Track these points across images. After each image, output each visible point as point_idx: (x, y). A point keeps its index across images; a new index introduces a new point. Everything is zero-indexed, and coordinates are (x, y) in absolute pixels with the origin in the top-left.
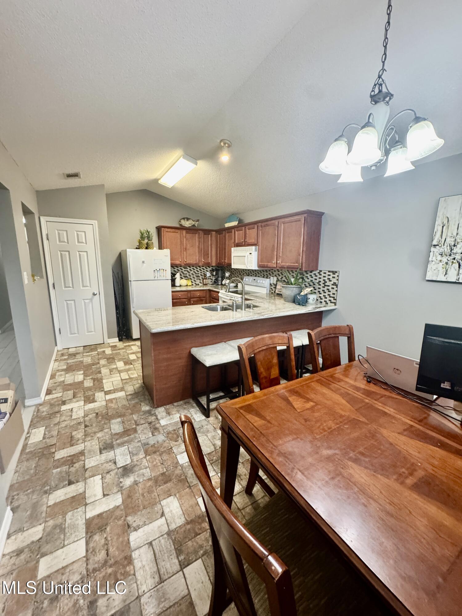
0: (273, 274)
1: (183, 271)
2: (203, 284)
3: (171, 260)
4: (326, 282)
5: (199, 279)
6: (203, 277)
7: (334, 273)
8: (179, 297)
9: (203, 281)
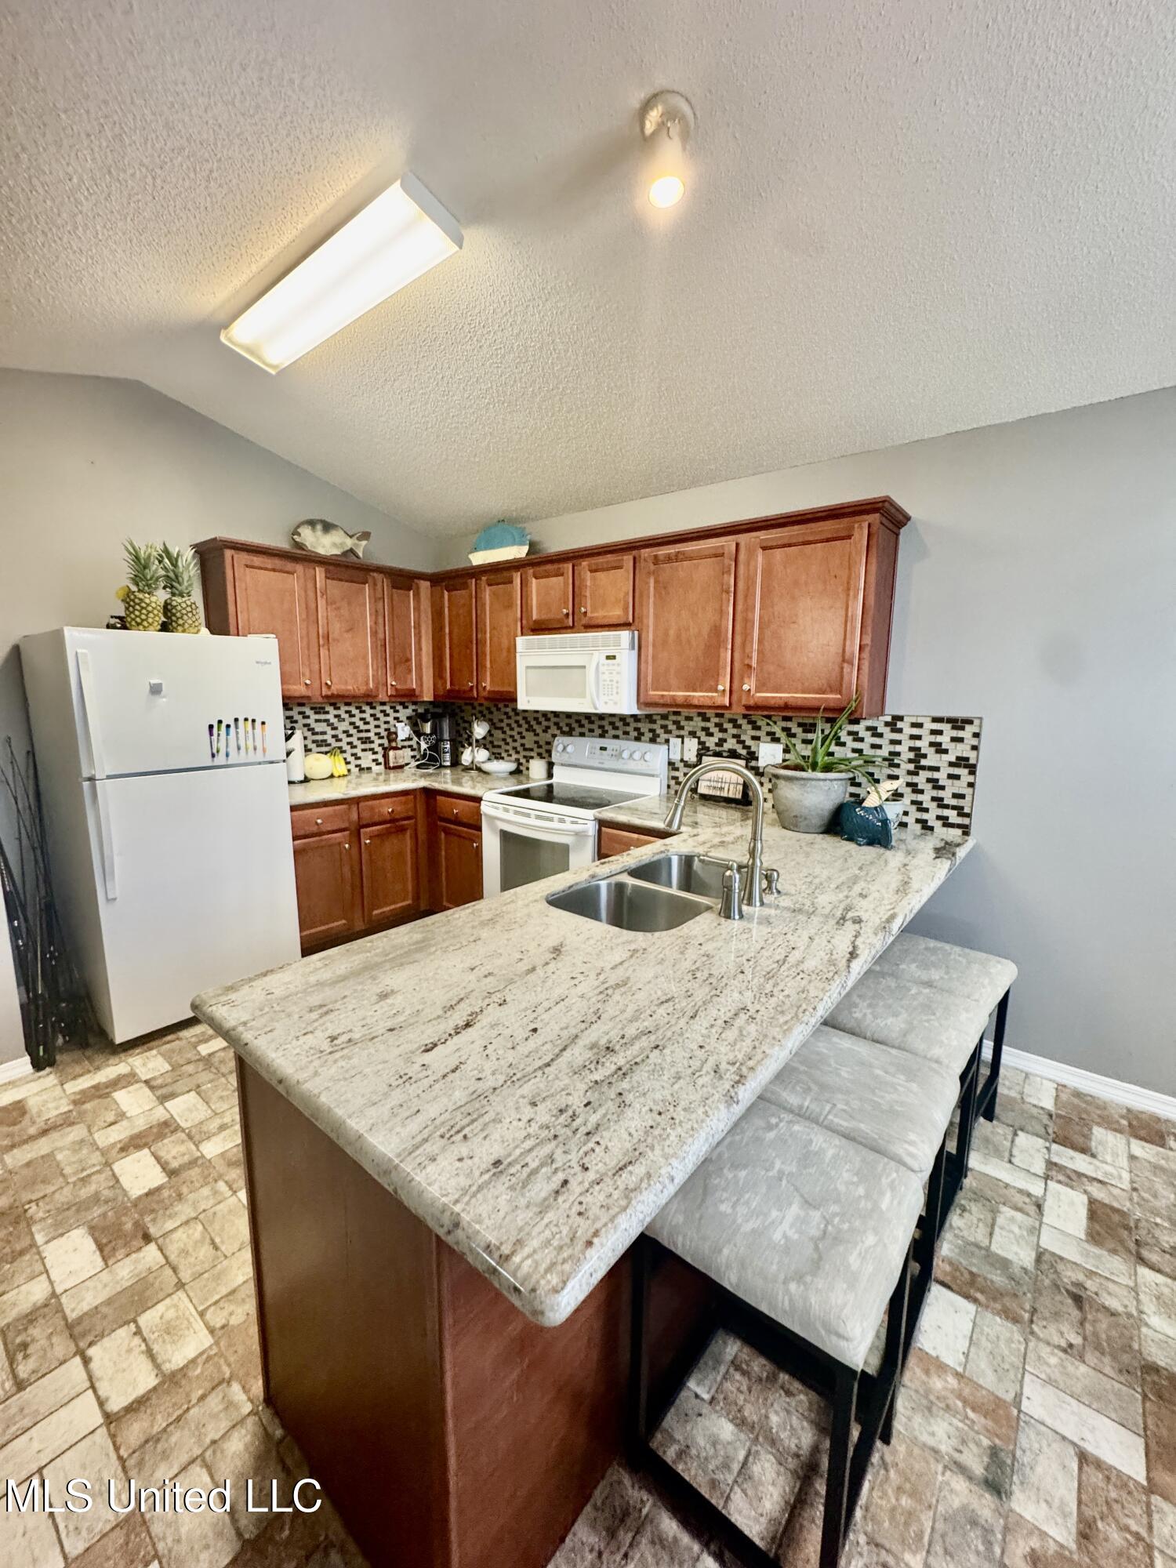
0: (680, 728)
1: (310, 721)
2: (387, 767)
3: (284, 680)
4: (925, 756)
5: (372, 750)
6: (385, 742)
7: (958, 723)
8: (315, 829)
9: (385, 756)
